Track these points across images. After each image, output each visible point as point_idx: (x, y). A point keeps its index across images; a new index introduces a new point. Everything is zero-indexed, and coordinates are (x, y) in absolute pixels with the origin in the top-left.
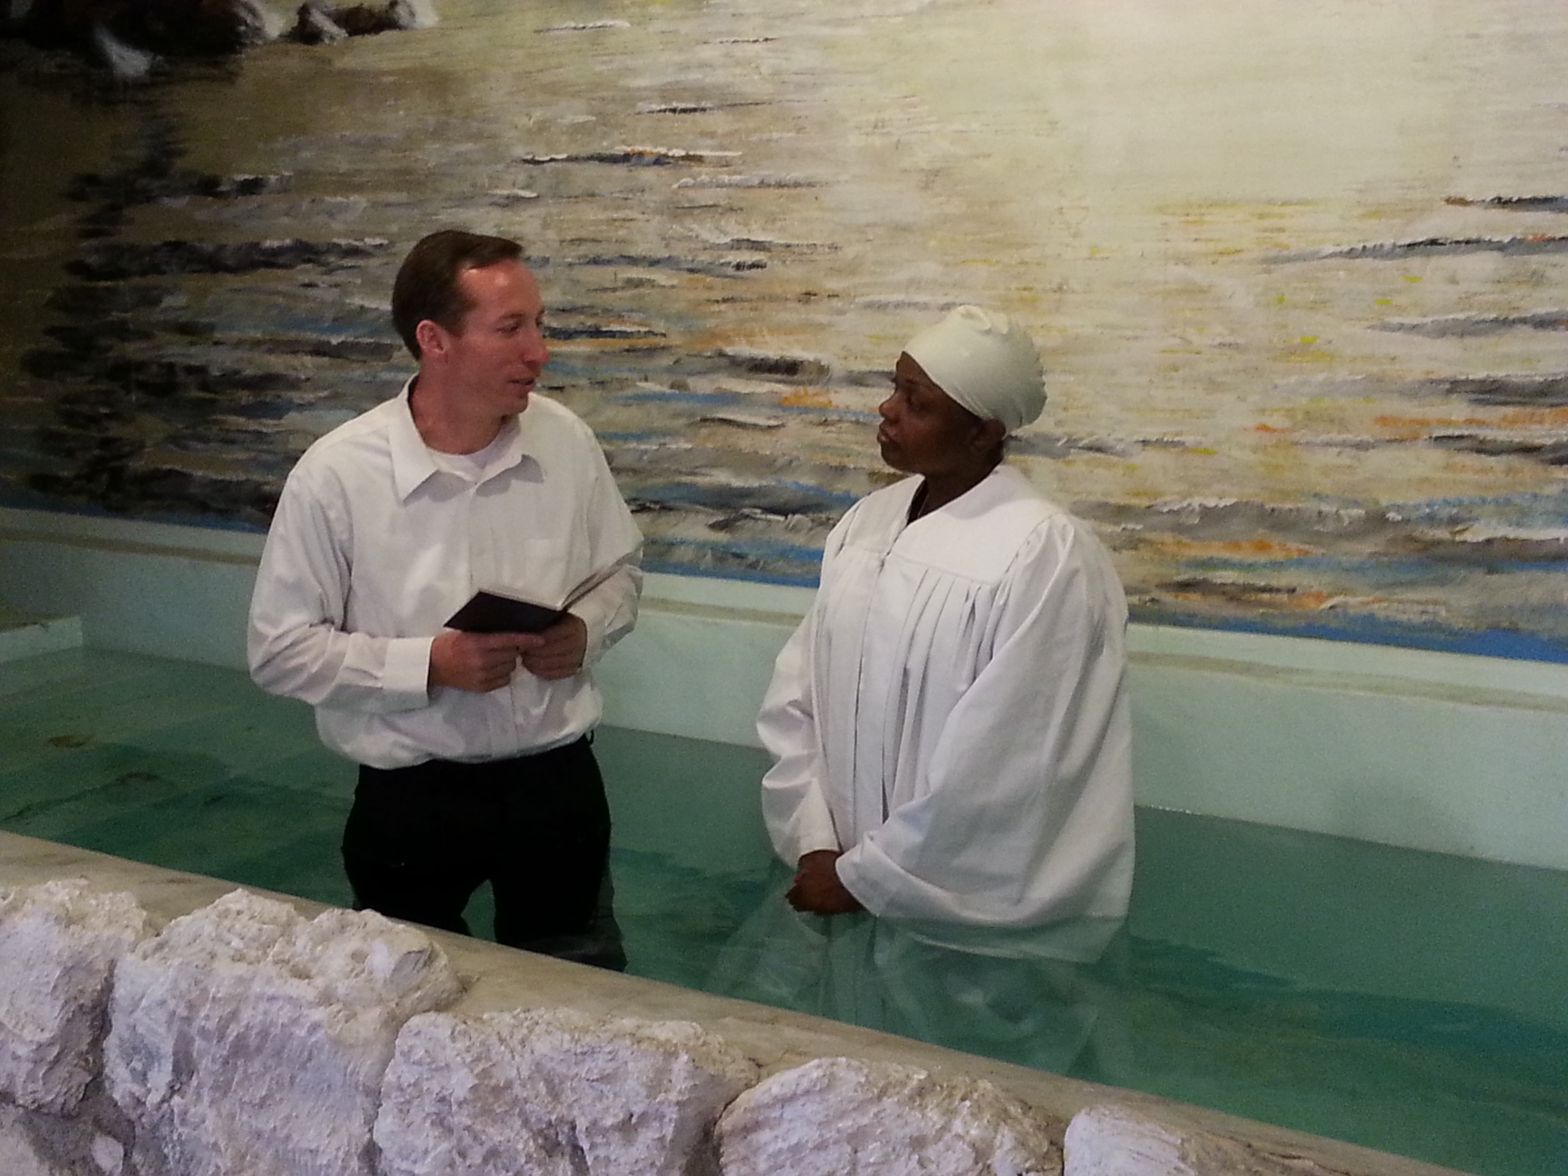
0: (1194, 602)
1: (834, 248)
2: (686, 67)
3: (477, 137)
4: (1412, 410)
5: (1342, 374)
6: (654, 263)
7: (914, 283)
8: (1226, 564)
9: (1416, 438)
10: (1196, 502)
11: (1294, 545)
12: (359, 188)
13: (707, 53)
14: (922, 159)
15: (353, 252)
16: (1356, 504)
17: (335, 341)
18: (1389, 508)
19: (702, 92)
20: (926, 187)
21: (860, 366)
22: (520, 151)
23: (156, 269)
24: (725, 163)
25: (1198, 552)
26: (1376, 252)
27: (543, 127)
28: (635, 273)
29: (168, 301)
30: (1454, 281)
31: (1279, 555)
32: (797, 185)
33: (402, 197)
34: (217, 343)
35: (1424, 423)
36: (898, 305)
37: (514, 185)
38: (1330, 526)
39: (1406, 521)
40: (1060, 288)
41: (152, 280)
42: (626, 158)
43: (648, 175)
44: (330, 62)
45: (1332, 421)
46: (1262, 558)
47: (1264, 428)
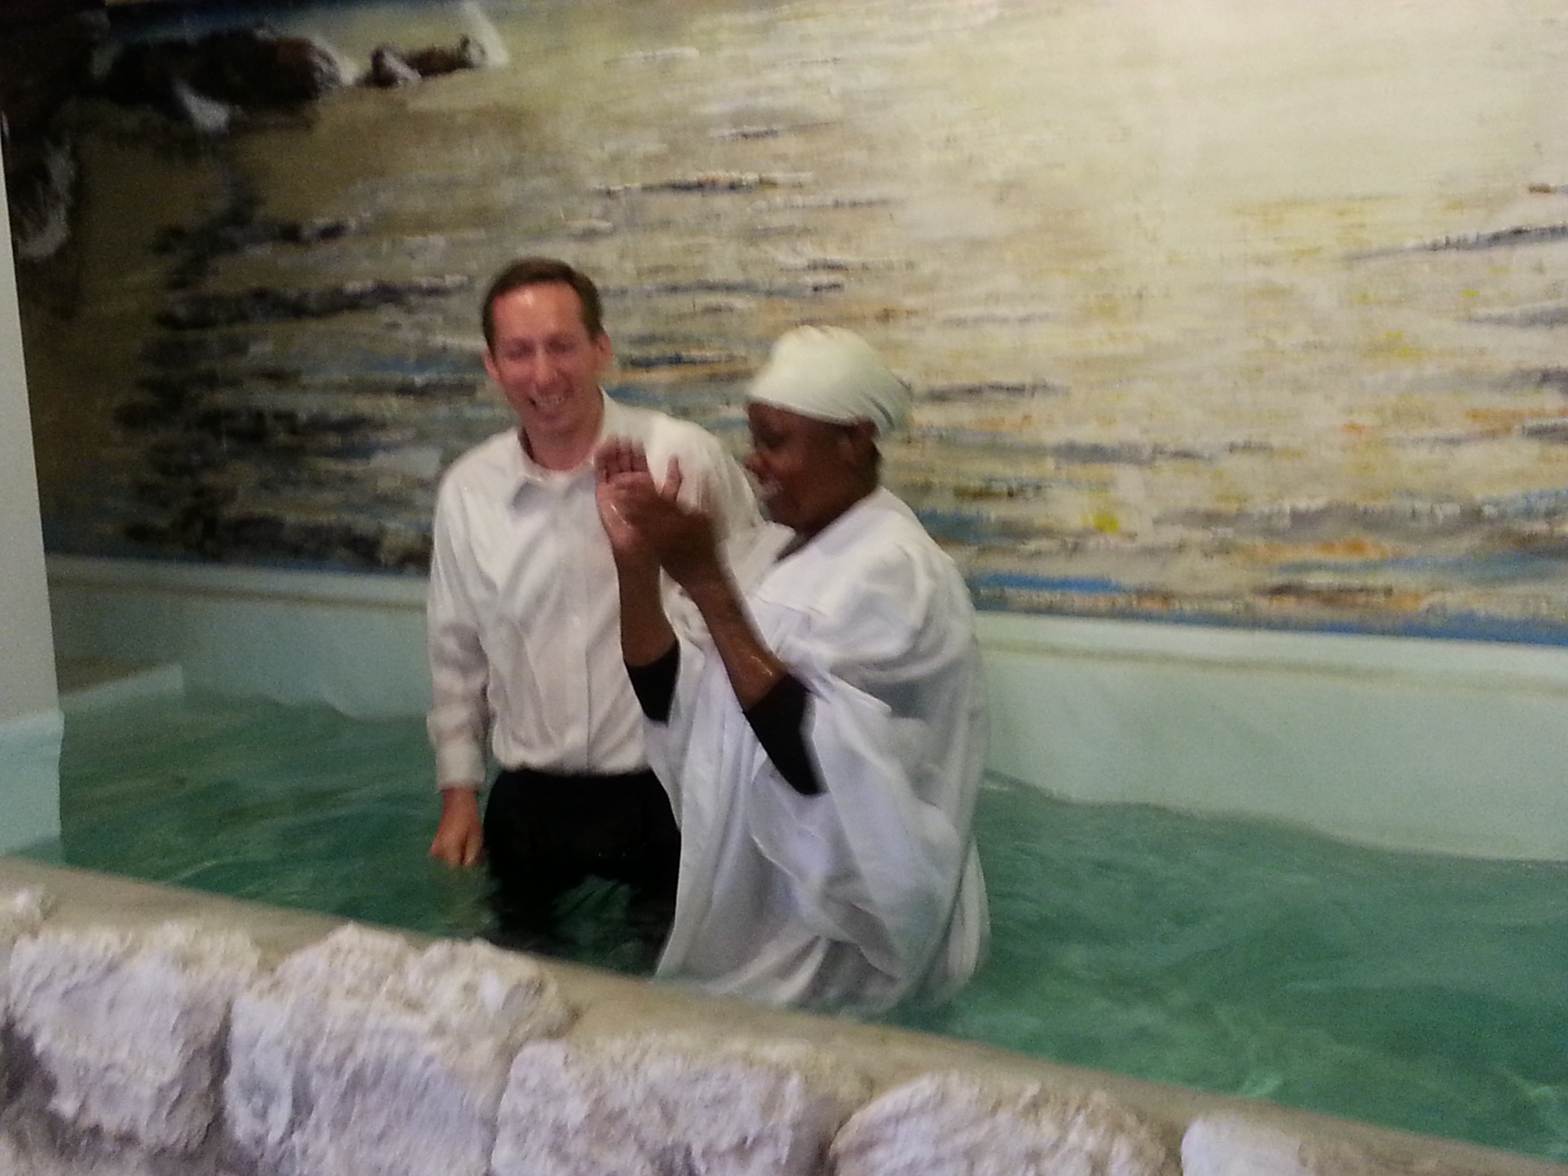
0: (1289, 606)
1: (910, 265)
2: (753, 92)
3: (553, 171)
4: (1503, 402)
5: (1430, 370)
6: (730, 288)
7: (993, 297)
8: (1320, 567)
9: (1508, 430)
10: (1287, 506)
11: (1389, 545)
12: (437, 228)
13: (775, 77)
14: (996, 173)
15: (434, 292)
16: (1449, 499)
17: (419, 380)
18: (1484, 504)
19: (772, 116)
20: (1000, 199)
21: (940, 383)
22: (595, 183)
23: (243, 318)
24: (798, 186)
25: (1290, 555)
26: (1461, 245)
27: (616, 159)
28: (715, 299)
29: (255, 349)
30: (1540, 269)
31: (1373, 555)
32: (870, 204)
33: (480, 234)
34: (304, 389)
35: (1516, 415)
36: (978, 321)
37: (590, 217)
38: (1425, 523)
39: (1502, 516)
40: (1140, 296)
41: (238, 329)
42: (700, 186)
43: (722, 202)
44: (403, 104)
45: (1422, 418)
46: (1356, 559)
47: (1353, 428)
